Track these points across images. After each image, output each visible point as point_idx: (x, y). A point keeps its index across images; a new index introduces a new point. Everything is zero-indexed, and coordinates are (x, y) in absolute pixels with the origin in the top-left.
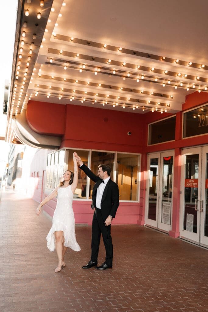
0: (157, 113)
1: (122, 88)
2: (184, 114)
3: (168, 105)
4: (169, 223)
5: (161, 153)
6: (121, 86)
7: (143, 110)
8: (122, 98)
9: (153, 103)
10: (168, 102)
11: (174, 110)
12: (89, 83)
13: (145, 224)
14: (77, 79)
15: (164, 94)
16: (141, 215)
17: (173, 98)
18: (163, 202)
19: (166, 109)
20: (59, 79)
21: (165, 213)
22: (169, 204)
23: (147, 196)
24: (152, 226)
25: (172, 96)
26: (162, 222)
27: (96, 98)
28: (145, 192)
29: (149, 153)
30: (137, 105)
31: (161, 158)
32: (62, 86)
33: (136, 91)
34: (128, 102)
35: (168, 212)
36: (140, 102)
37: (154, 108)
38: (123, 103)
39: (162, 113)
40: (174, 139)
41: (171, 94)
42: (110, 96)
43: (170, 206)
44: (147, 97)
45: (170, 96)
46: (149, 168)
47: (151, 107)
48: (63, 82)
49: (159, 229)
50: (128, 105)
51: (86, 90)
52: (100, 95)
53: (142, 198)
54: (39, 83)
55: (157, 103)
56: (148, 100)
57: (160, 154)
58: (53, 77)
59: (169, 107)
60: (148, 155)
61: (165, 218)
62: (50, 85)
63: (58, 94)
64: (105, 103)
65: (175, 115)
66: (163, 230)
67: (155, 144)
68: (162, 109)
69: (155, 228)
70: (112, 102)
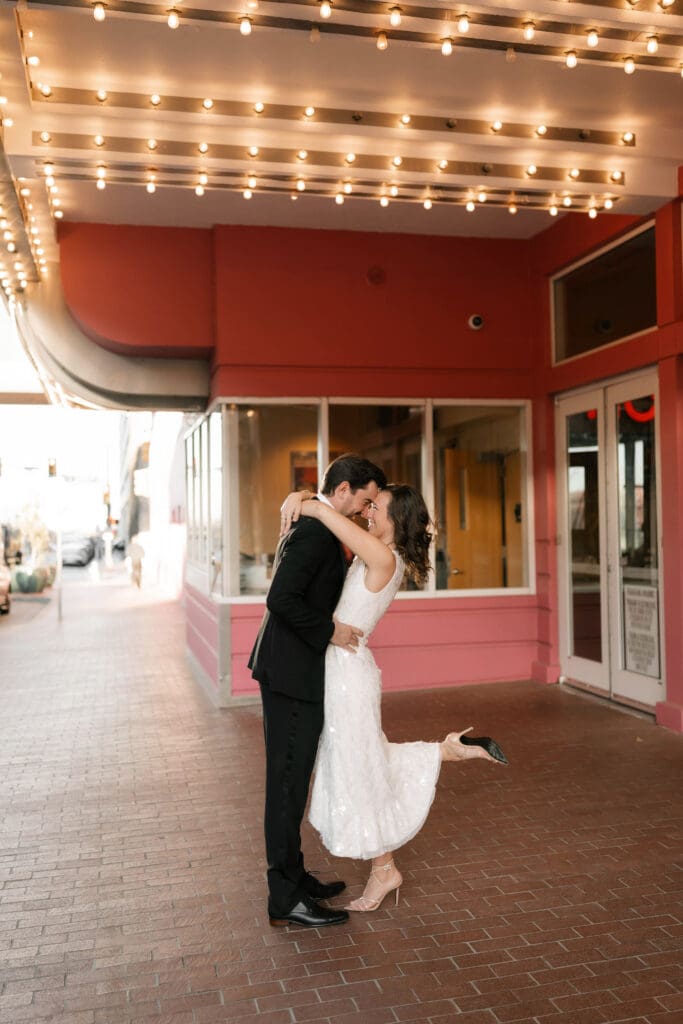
0: (573, 219)
1: (406, 119)
3: (617, 176)
4: (653, 669)
5: (605, 389)
6: (403, 108)
7: (513, 210)
8: (411, 164)
9: (547, 173)
10: (614, 166)
11: (643, 198)
12: (259, 107)
13: (562, 679)
14: (210, 93)
15: (592, 131)
16: (545, 643)
17: (632, 143)
18: (628, 587)
19: (609, 195)
20: (129, 101)
21: (639, 631)
22: (650, 594)
23: (565, 565)
24: (591, 687)
25: (628, 137)
26: (625, 668)
28: (555, 554)
29: (559, 392)
30: (482, 187)
31: (605, 407)
32: (151, 132)
33: (473, 127)
34: (439, 176)
35: (648, 628)
36: (496, 175)
37: (558, 196)
38: (421, 187)
39: (593, 214)
40: (653, 325)
41: (626, 125)
42: (358, 157)
43: (654, 600)
44: (522, 148)
45: (621, 136)
46: (565, 455)
47: (545, 194)
48: (152, 112)
49: (615, 696)
50: (441, 194)
51: (254, 139)
52: (317, 158)
53: (545, 574)
54: (47, 125)
55: (568, 172)
56: (528, 161)
57: (601, 392)
58: (102, 95)
59: (620, 187)
60: (556, 403)
61: (638, 652)
62: (97, 129)
63: (138, 167)
64: (344, 194)
65: (651, 223)
66: (634, 701)
67: (581, 356)
68: (593, 198)
69: (601, 694)
70: (376, 184)
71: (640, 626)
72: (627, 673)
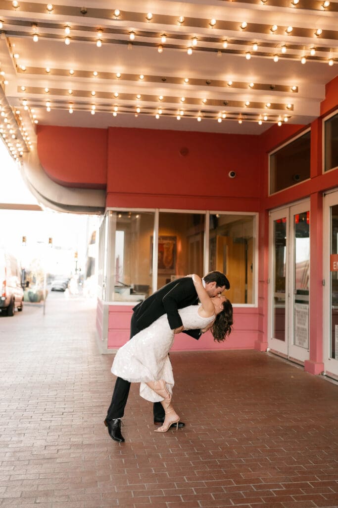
1: (187, 80)
2: (326, 122)
4: (306, 345)
5: (290, 208)
7: (240, 122)
8: (190, 101)
9: (256, 105)
10: (288, 101)
11: (303, 117)
12: (119, 75)
13: (268, 349)
14: (96, 68)
15: (276, 85)
16: (261, 331)
17: (297, 91)
18: (297, 305)
19: (286, 115)
21: (301, 326)
22: (306, 308)
23: (271, 293)
24: (280, 353)
25: (294, 88)
26: (294, 344)
27: (139, 104)
28: (267, 288)
29: (271, 209)
30: (224, 112)
31: (290, 217)
33: (218, 83)
34: (203, 106)
35: (304, 324)
36: (230, 106)
37: (261, 115)
38: (196, 111)
39: (280, 124)
40: (309, 177)
41: (293, 83)
42: (165, 97)
43: (308, 311)
44: (243, 93)
45: (291, 88)
47: (256, 115)
48: (71, 77)
49: (290, 357)
50: (206, 114)
51: (117, 89)
52: (146, 98)
53: (262, 298)
55: (265, 105)
56: (246, 99)
57: (288, 209)
58: (48, 70)
59: (291, 111)
60: (270, 214)
61: (300, 336)
62: (46, 85)
63: (65, 102)
64: (159, 114)
65: (309, 129)
66: (298, 360)
68: (280, 117)
69: (283, 356)
70: (175, 110)
71: (301, 324)
72: (294, 346)
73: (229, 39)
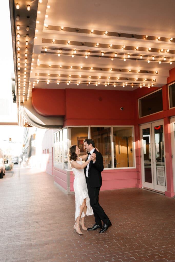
0: (145, 88)
1: (111, 69)
2: (169, 86)
3: (154, 80)
4: (164, 184)
5: (151, 123)
6: (110, 67)
7: (132, 87)
8: (112, 78)
9: (140, 80)
10: (154, 78)
11: (160, 84)
12: (82, 67)
13: (143, 187)
14: (72, 65)
15: (149, 71)
16: (139, 179)
17: (158, 73)
18: (157, 166)
19: (153, 84)
20: (55, 67)
21: (160, 176)
22: (163, 168)
23: (143, 162)
24: (150, 189)
25: (157, 72)
26: (157, 184)
27: (90, 80)
28: (140, 159)
29: (141, 124)
30: (126, 83)
31: (152, 127)
32: (59, 73)
33: (124, 70)
34: (118, 81)
35: (162, 175)
36: (129, 80)
37: (142, 84)
38: (113, 83)
39: (149, 87)
40: (162, 110)
41: (156, 70)
42: (101, 77)
43: (164, 169)
44: (134, 75)
45: (155, 72)
46: (142, 137)
47: (139, 84)
48: (60, 69)
49: (155, 190)
50: (118, 84)
51: (80, 74)
52: (93, 77)
53: (138, 164)
54: (38, 72)
55: (144, 79)
56: (136, 77)
58: (50, 66)
59: (155, 82)
60: (140, 126)
61: (160, 180)
62: (48, 72)
63: (56, 80)
64: (98, 84)
65: (161, 89)
66: (160, 191)
67: (146, 116)
68: (149, 84)
69: (152, 190)
70: (104, 82)
71: (161, 175)
72: (158, 185)
73: (130, 54)
